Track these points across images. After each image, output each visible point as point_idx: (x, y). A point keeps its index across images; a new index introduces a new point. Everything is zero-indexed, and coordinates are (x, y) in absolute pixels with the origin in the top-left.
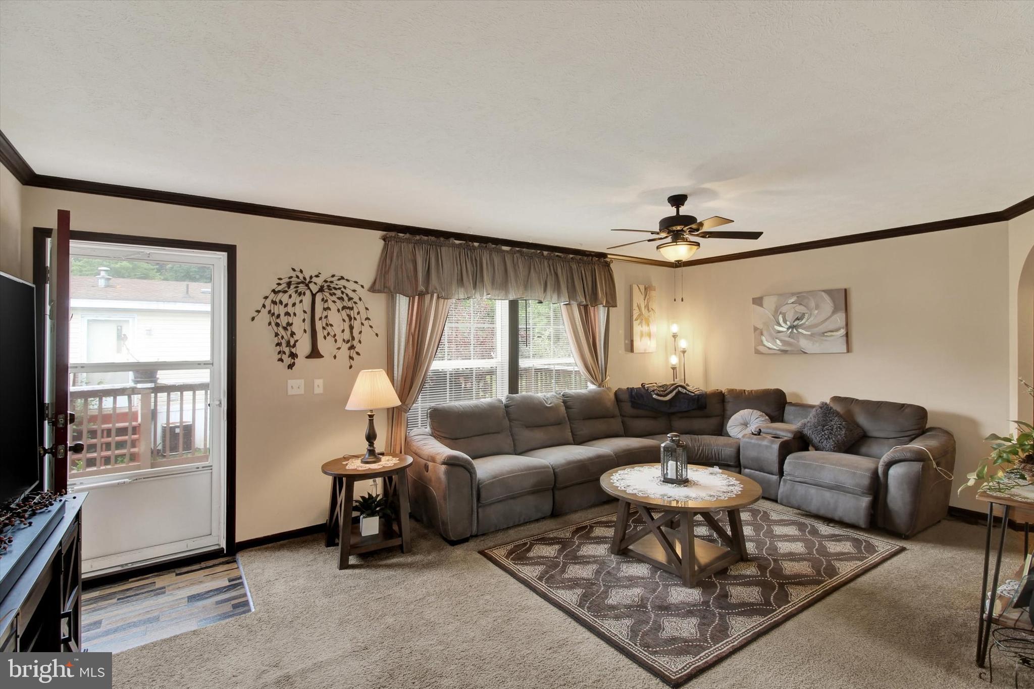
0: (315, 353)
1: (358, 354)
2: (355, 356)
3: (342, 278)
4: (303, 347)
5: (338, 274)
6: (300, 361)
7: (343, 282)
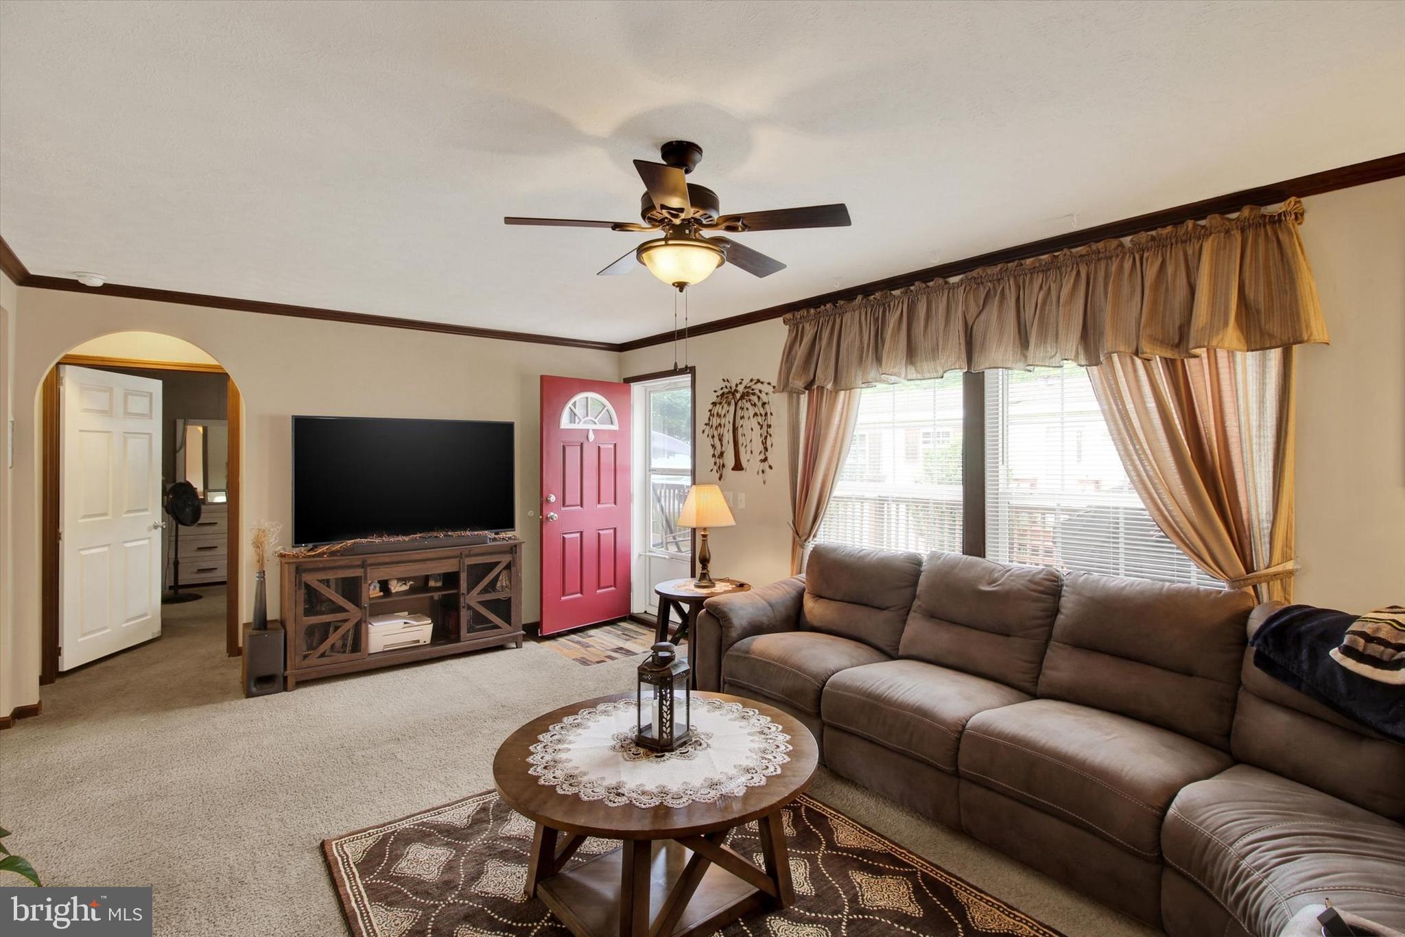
0: (738, 467)
1: (771, 467)
2: (767, 469)
3: (758, 381)
4: (730, 460)
5: (755, 378)
6: (728, 471)
7: (759, 386)
